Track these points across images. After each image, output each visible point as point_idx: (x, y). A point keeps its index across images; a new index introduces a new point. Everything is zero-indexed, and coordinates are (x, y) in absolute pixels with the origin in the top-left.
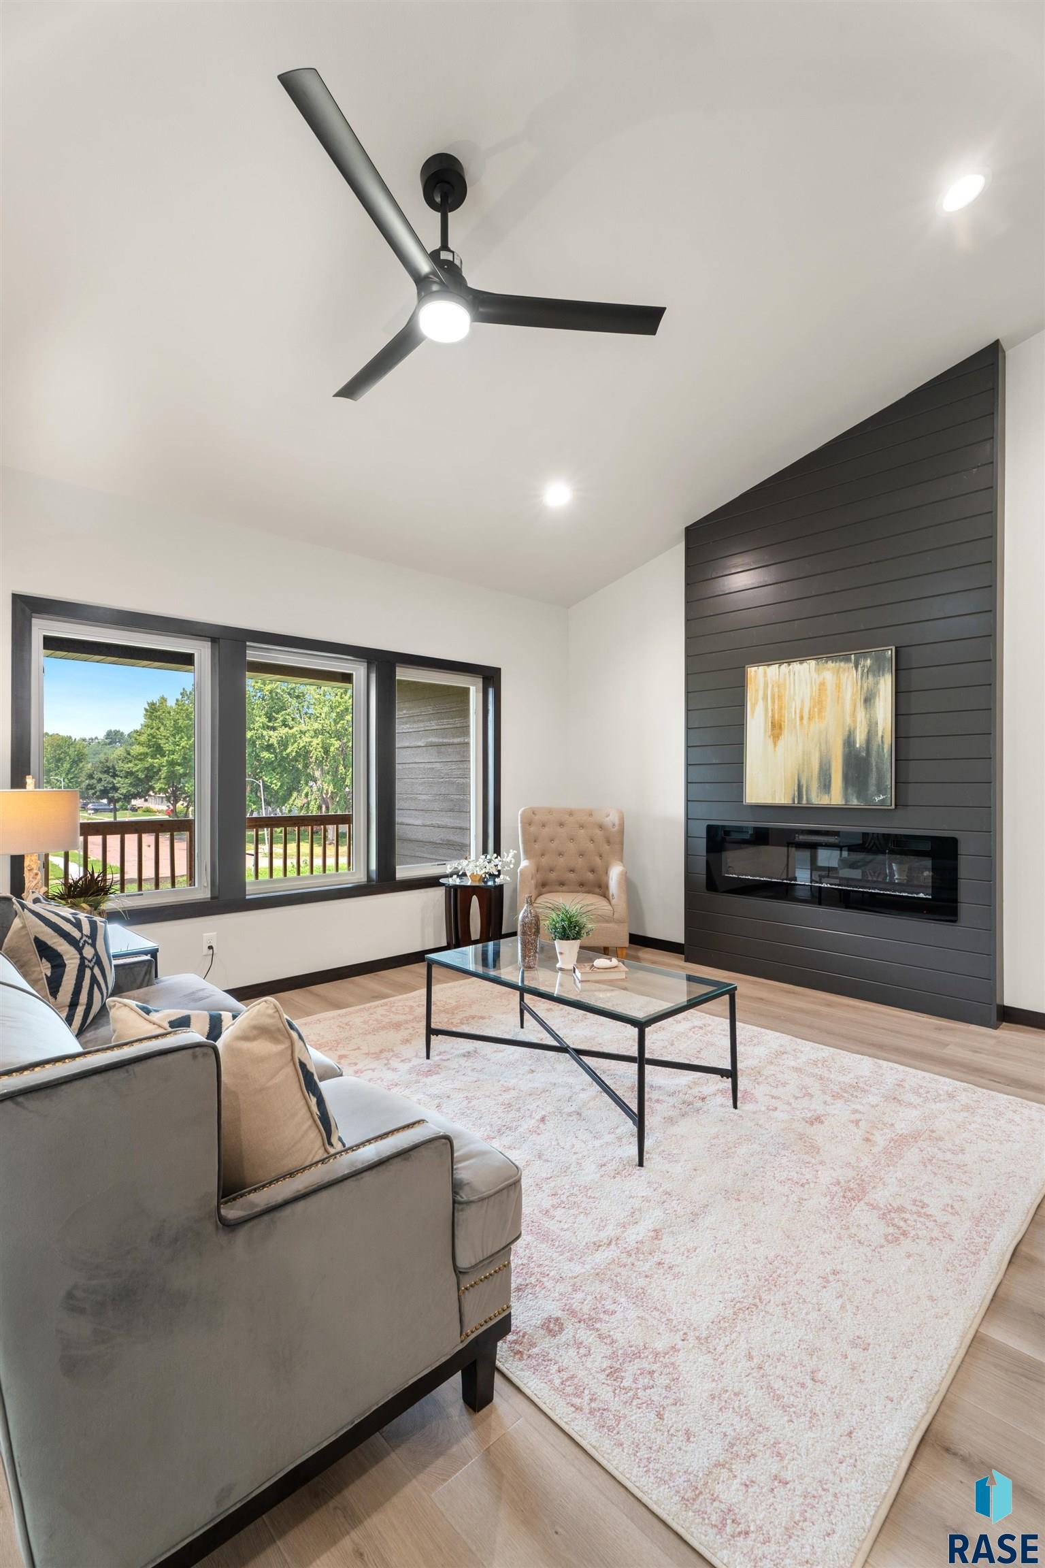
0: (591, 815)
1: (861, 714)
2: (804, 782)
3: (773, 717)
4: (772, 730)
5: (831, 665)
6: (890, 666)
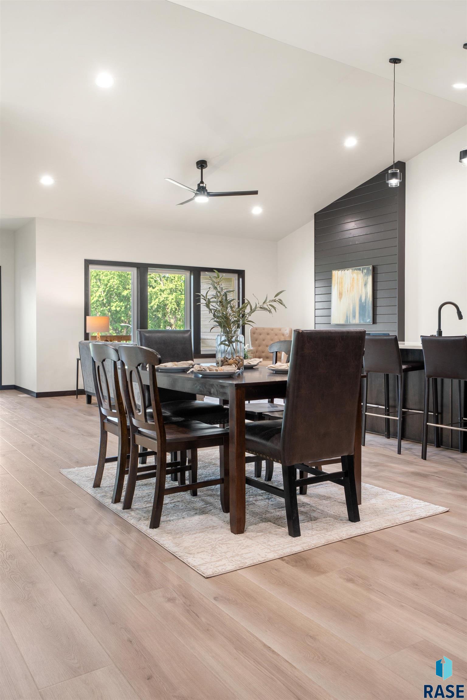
0: (280, 330)
1: (364, 290)
2: (348, 315)
3: (340, 290)
4: (339, 295)
5: (356, 271)
6: (371, 272)
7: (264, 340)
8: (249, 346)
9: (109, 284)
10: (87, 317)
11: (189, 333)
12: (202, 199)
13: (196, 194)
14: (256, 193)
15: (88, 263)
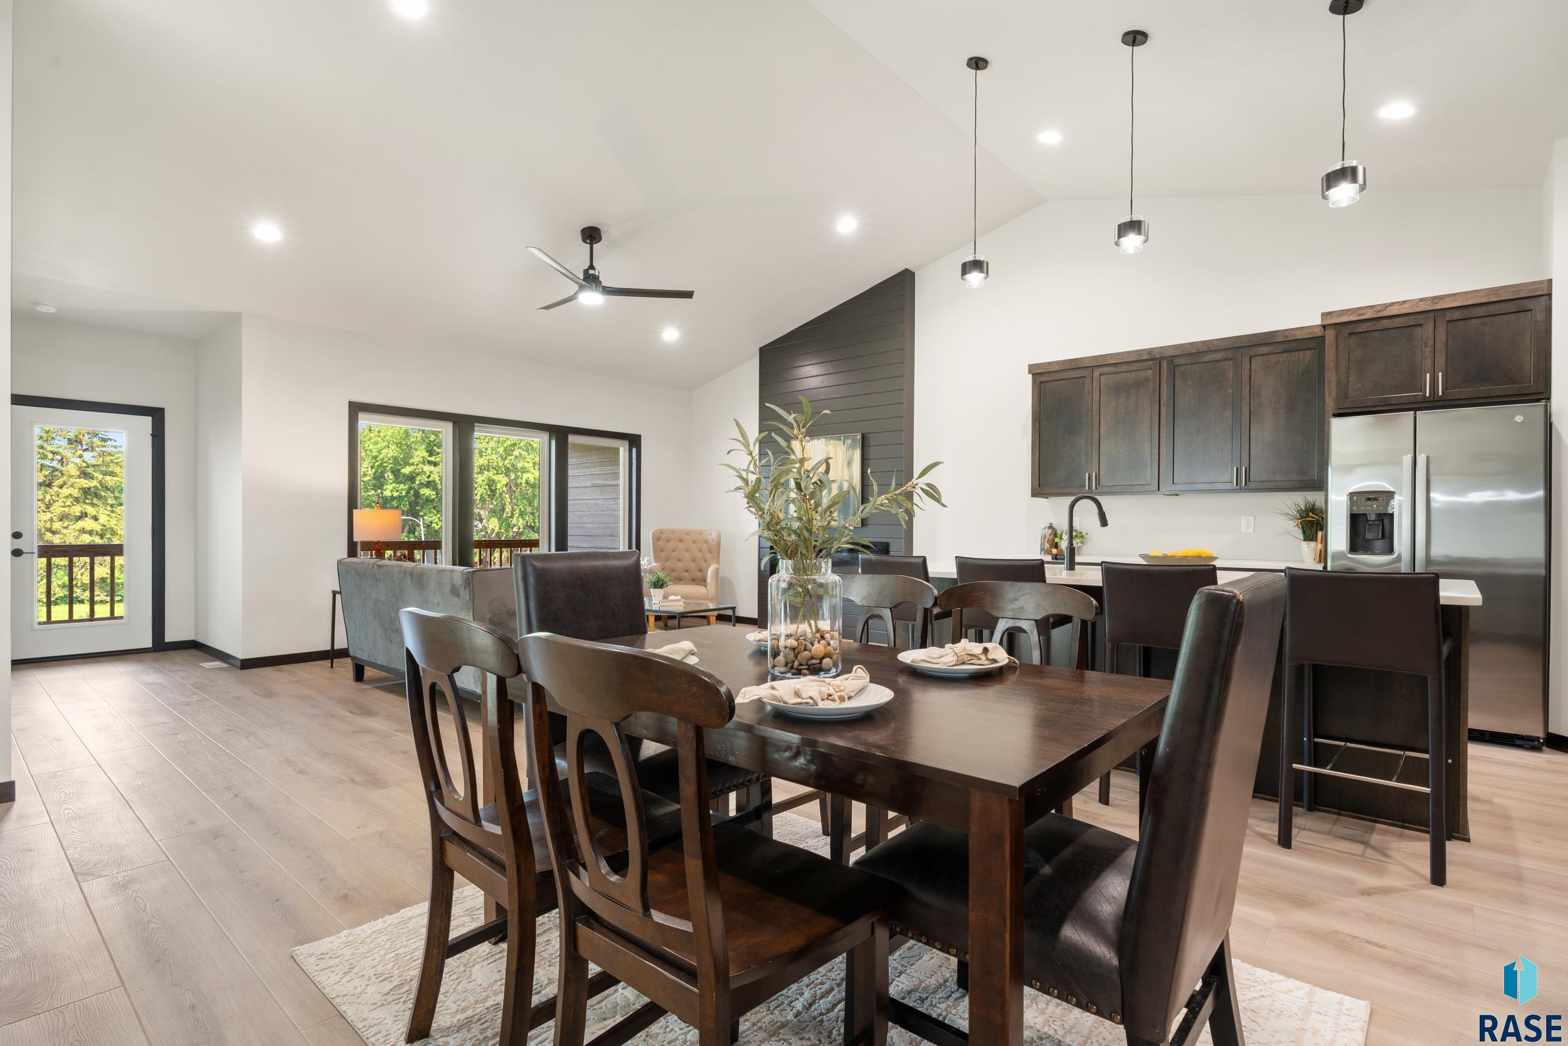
0: (701, 534)
1: (846, 471)
5: (832, 442)
6: (859, 444)
7: (674, 551)
8: (649, 562)
9: (381, 456)
10: (355, 511)
11: (634, 559)
12: (591, 299)
13: (581, 287)
14: (689, 295)
15: (356, 409)
